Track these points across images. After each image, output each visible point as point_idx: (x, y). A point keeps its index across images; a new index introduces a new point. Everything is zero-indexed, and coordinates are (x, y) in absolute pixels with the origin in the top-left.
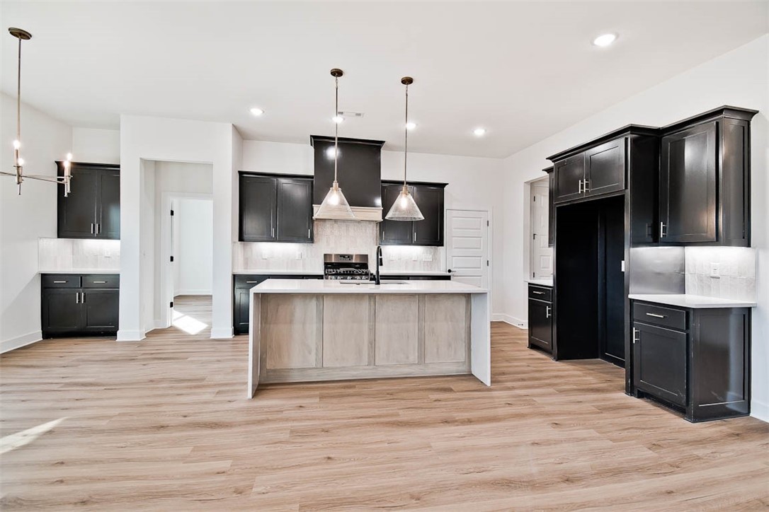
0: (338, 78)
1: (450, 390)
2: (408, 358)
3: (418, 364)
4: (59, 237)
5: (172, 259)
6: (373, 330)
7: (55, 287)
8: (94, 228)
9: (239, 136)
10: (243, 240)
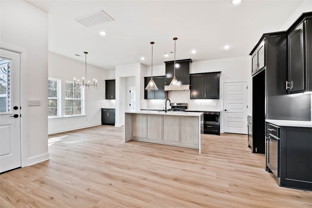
0: (153, 44)
1: (183, 152)
2: (175, 139)
3: (178, 142)
4: (106, 99)
5: (130, 105)
6: (163, 128)
7: (104, 112)
8: (112, 97)
9: (144, 66)
10: (147, 99)
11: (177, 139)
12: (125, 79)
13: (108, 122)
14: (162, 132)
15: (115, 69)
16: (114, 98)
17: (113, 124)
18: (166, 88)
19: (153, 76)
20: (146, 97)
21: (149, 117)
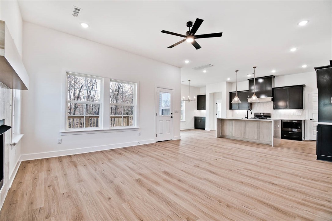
2: (254, 138)
3: (257, 140)
4: (198, 110)
7: (196, 119)
8: (202, 108)
9: (230, 84)
10: (232, 109)
11: (256, 137)
12: (213, 95)
13: (200, 127)
14: (244, 132)
15: (205, 87)
16: (205, 109)
17: (204, 129)
18: (249, 101)
19: (237, 91)
20: (231, 108)
21: (234, 122)
